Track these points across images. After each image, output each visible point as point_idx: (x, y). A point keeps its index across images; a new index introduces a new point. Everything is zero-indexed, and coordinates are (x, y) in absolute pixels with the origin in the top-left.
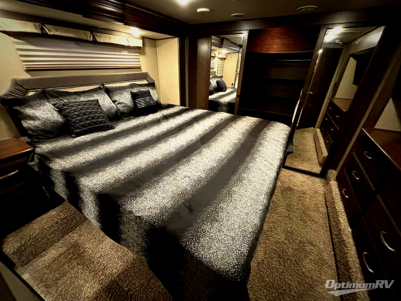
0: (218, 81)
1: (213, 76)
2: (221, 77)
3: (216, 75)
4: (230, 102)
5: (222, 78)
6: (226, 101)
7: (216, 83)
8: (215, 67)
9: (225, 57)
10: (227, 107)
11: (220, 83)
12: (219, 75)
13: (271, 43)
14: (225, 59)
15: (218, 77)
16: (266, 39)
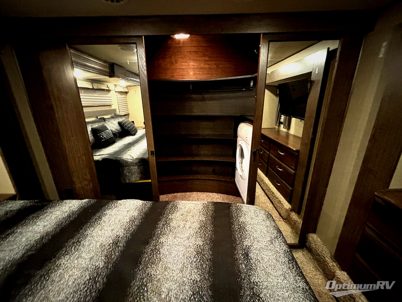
0: (121, 123)
1: (112, 116)
2: (127, 115)
3: (118, 113)
4: (141, 157)
5: (128, 117)
6: (135, 157)
7: (117, 125)
8: (112, 103)
9: (126, 90)
10: (138, 166)
11: (124, 124)
12: (122, 113)
13: (184, 67)
14: (126, 93)
15: (121, 116)
16: (176, 62)
